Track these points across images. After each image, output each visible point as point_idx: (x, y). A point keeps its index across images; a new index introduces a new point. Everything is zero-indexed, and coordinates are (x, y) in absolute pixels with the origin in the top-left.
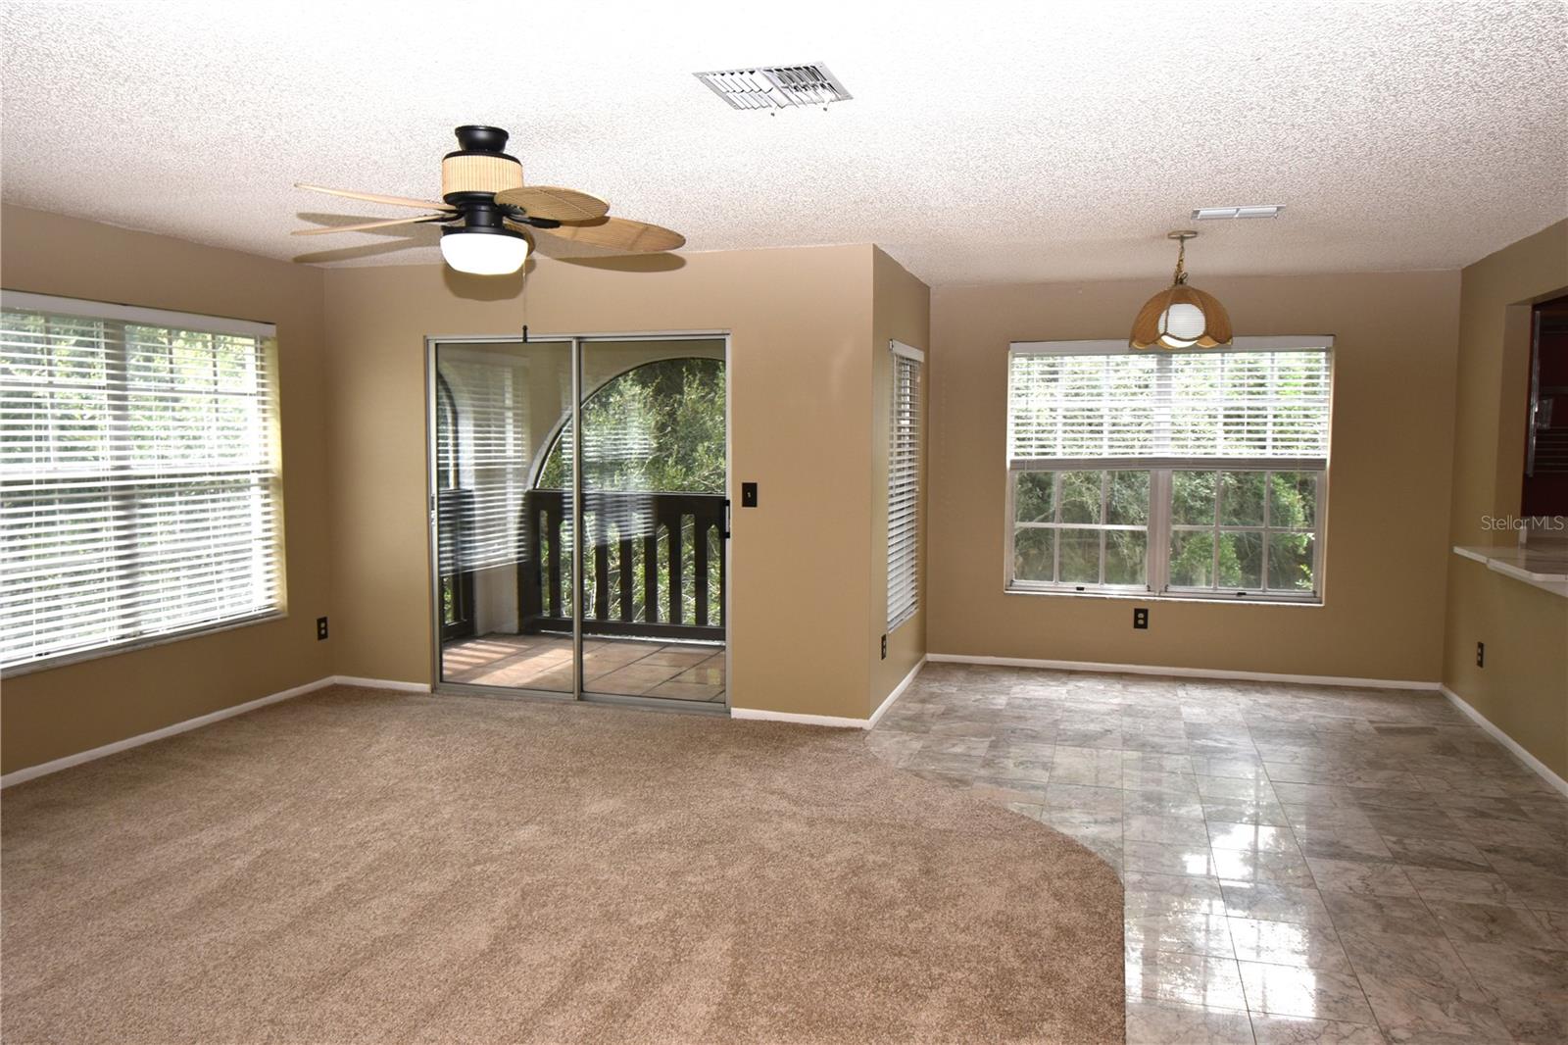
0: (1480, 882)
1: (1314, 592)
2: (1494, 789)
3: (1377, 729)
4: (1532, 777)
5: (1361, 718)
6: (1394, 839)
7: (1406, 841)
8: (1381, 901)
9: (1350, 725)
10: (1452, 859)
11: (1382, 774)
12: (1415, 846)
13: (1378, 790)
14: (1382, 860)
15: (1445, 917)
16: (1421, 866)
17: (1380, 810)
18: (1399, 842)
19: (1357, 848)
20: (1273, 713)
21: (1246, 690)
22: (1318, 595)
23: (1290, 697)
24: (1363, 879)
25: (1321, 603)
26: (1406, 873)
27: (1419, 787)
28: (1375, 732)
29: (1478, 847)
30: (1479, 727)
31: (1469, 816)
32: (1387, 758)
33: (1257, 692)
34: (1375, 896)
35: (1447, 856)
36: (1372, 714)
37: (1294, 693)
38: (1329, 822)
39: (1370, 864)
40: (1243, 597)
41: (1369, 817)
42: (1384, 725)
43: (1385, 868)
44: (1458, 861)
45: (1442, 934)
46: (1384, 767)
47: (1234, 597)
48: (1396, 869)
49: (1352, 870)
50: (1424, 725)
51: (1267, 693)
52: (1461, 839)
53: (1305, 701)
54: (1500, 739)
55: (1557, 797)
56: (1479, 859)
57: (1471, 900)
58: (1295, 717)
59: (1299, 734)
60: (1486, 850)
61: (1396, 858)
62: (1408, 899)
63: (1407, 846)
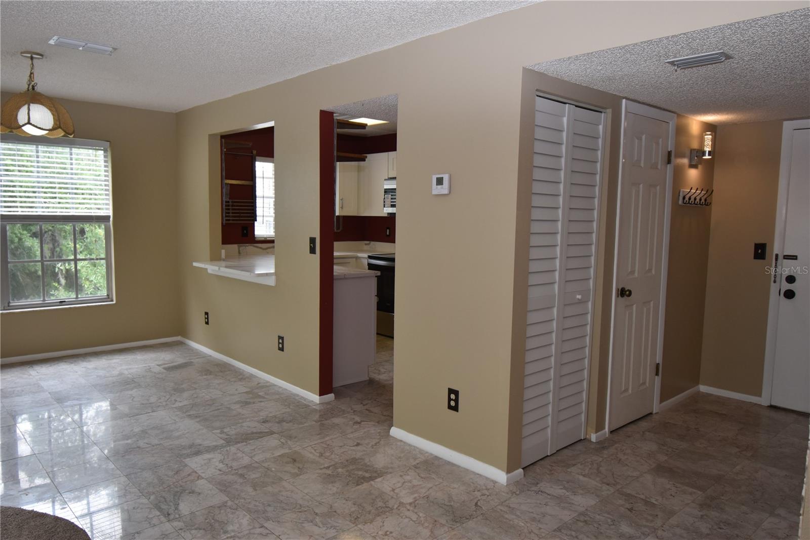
0: (273, 441)
1: (108, 295)
2: (242, 388)
3: (165, 369)
4: (251, 377)
5: (153, 365)
6: (218, 431)
7: (225, 430)
8: (240, 472)
9: (149, 370)
10: (253, 433)
11: (186, 395)
12: (232, 431)
13: (190, 404)
14: (222, 446)
15: (275, 468)
16: (242, 442)
17: (200, 416)
18: (222, 432)
19: (207, 443)
20: (101, 373)
21: (75, 361)
22: (110, 297)
23: (104, 360)
24: (221, 461)
25: (112, 301)
26: (238, 449)
27: (207, 397)
28: (165, 371)
29: (258, 422)
30: (210, 356)
31: (242, 406)
32: (182, 384)
33: (83, 361)
34: (235, 470)
35: (250, 432)
36: (156, 361)
37: (105, 357)
38: (180, 433)
39: (219, 451)
40: (64, 303)
41: (197, 422)
42: (166, 366)
43: (227, 450)
44: (256, 433)
45: (281, 479)
46: (183, 391)
47: (58, 304)
48: (233, 449)
49: (213, 458)
50: (184, 361)
51: (89, 361)
52: (248, 420)
53: (114, 361)
54: (225, 361)
55: (268, 384)
56: (264, 428)
57: (278, 453)
58: (116, 372)
59: (127, 383)
60: (263, 422)
61: (229, 442)
62: (251, 464)
63: (229, 433)
